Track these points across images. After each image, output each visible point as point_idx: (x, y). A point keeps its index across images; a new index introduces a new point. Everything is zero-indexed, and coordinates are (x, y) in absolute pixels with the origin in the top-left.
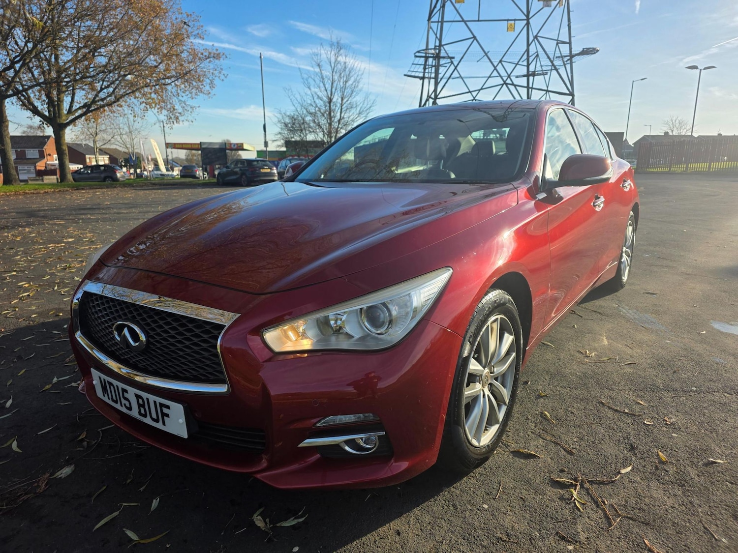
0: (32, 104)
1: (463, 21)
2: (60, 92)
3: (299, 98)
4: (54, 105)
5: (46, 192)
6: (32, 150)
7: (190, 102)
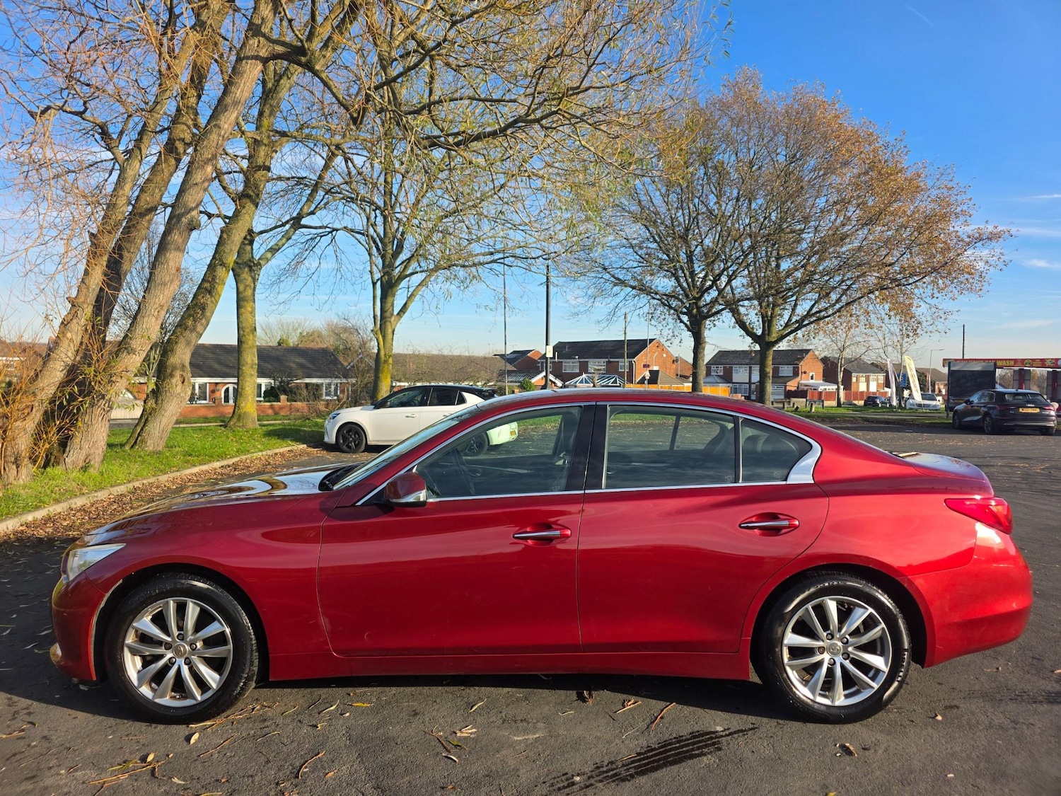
6: (785, 366)
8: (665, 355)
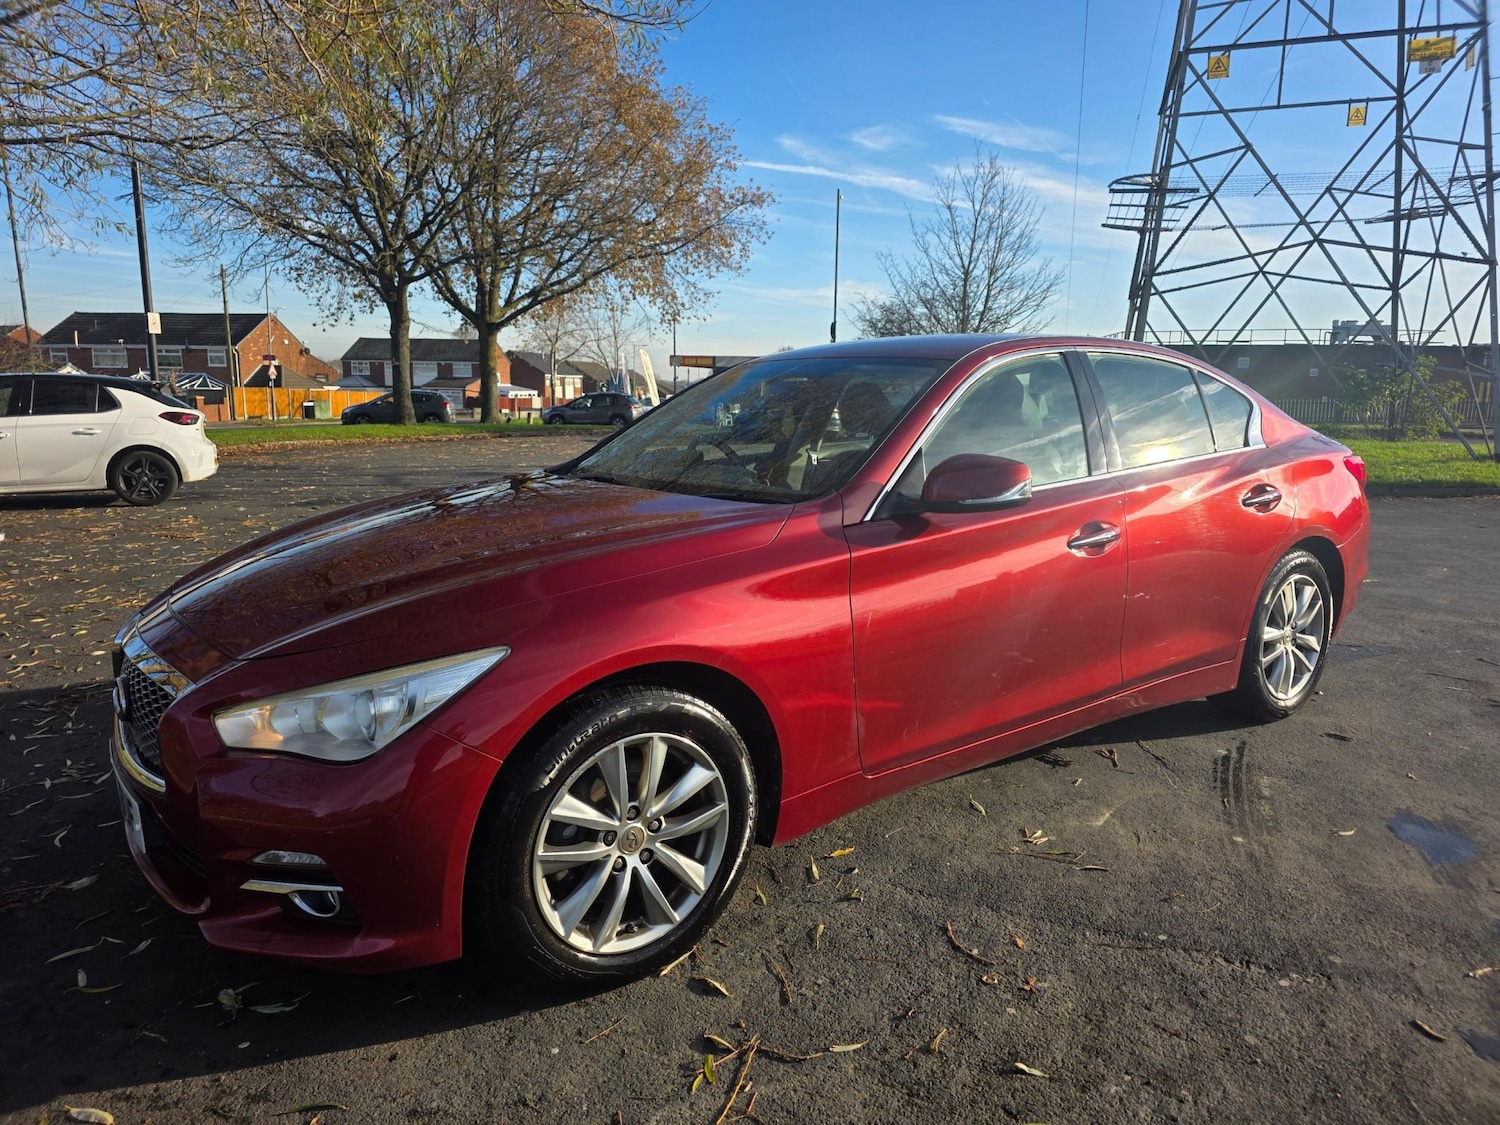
0: (451, 291)
1: (1222, 110)
2: (496, 270)
3: (905, 273)
4: (485, 294)
5: (450, 439)
6: (462, 363)
7: (705, 284)
8: (286, 342)
